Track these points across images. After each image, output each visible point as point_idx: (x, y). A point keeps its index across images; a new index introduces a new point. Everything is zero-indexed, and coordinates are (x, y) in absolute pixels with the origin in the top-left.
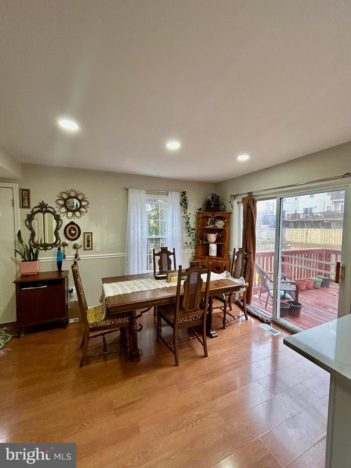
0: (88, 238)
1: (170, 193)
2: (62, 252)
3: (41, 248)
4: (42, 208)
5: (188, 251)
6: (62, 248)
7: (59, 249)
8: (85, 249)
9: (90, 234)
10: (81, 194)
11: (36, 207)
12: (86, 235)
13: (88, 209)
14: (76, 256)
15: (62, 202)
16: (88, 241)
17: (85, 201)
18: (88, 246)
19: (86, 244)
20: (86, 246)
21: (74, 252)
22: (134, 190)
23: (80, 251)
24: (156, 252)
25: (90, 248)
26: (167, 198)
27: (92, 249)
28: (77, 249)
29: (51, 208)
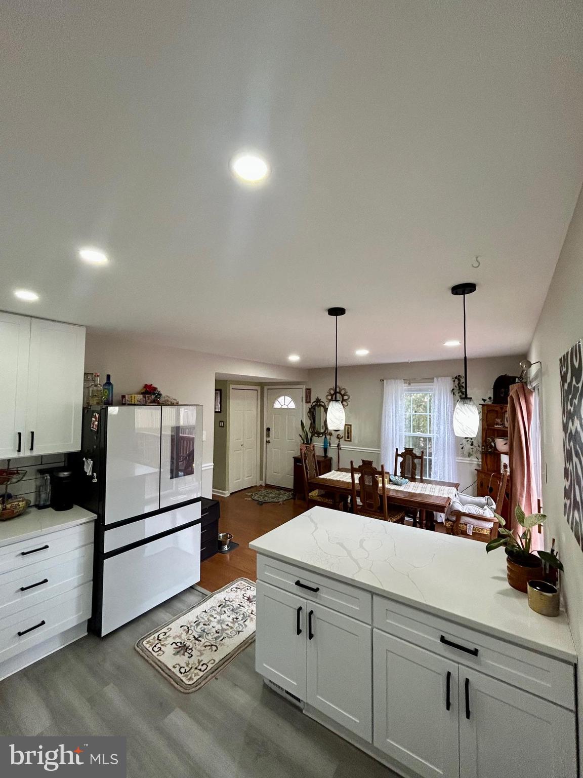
0: (348, 430)
1: (435, 379)
2: (328, 441)
3: (316, 435)
4: (317, 403)
5: (470, 461)
6: (328, 437)
7: (326, 437)
8: (345, 440)
9: (350, 426)
10: (343, 389)
11: (314, 402)
12: (346, 426)
13: (349, 402)
14: (338, 445)
15: (330, 397)
16: (348, 433)
17: (347, 395)
18: (348, 438)
19: (346, 435)
20: (346, 437)
21: (337, 441)
22: (389, 380)
23: (342, 441)
24: (399, 453)
25: (350, 439)
26: (433, 385)
27: (350, 441)
28: (340, 439)
29: (323, 402)
